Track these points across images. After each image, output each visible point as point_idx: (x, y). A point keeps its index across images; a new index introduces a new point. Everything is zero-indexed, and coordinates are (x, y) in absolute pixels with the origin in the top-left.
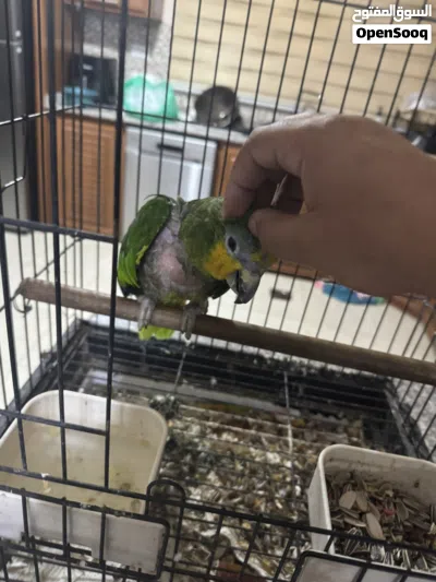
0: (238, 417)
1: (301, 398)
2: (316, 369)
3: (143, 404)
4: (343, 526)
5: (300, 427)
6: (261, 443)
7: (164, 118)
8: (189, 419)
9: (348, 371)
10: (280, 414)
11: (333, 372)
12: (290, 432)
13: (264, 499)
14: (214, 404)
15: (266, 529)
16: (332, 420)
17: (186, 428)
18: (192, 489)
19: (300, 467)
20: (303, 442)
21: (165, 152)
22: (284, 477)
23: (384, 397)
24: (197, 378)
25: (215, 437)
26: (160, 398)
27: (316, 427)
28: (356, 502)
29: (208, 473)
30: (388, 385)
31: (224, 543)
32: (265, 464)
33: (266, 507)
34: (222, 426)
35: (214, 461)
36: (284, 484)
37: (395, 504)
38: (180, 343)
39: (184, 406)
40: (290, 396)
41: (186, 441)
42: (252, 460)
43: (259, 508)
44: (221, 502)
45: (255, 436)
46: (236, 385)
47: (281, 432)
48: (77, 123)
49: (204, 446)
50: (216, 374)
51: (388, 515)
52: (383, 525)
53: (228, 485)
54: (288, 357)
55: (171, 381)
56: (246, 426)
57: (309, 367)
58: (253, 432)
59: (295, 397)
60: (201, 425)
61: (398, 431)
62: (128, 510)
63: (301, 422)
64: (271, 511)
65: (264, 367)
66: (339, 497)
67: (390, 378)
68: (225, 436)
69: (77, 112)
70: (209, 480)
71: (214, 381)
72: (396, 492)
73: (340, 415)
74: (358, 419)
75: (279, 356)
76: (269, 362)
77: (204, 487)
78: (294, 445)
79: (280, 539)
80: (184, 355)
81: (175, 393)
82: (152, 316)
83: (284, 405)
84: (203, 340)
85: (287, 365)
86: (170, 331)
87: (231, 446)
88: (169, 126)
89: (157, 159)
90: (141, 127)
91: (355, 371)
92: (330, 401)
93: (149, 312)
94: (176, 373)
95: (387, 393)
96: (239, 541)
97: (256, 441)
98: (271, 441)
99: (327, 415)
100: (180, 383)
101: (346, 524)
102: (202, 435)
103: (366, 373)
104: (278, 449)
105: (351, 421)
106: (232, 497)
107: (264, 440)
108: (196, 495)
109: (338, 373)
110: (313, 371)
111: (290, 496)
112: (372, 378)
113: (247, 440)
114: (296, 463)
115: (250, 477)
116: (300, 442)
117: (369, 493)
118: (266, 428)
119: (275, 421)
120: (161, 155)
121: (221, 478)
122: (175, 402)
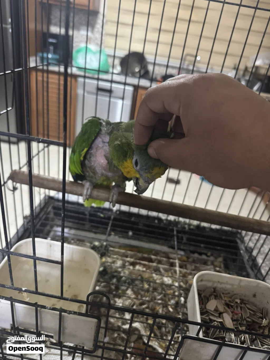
0: (146, 255)
1: (185, 244)
2: (194, 226)
3: (87, 247)
4: (208, 321)
5: (184, 261)
6: (160, 271)
7: (99, 71)
8: (115, 256)
9: (214, 227)
10: (172, 253)
11: (204, 228)
12: (177, 264)
13: (161, 306)
14: (131, 248)
15: (163, 324)
16: (204, 257)
17: (114, 262)
18: (117, 299)
19: (184, 286)
20: (185, 270)
21: (99, 93)
22: (174, 292)
23: (237, 243)
24: (120, 231)
25: (131, 267)
26: (97, 243)
27: (194, 261)
28: (217, 307)
29: (127, 289)
30: (239, 236)
31: (136, 332)
32: (162, 284)
33: (163, 310)
34: (135, 261)
35: (131, 282)
36: (174, 296)
37: (241, 308)
38: (110, 210)
39: (112, 249)
40: (178, 242)
41: (113, 270)
42: (155, 282)
43: (158, 311)
44: (135, 307)
45: (156, 267)
46: (145, 236)
47: (172, 265)
48: (45, 75)
49: (124, 273)
50: (132, 229)
51: (237, 314)
52: (233, 320)
53: (139, 297)
54: (176, 218)
55: (104, 233)
56: (151, 261)
57: (190, 225)
58: (155, 264)
59: (181, 243)
60: (123, 260)
61: (244, 264)
62: (76, 311)
63: (185, 258)
64: (166, 313)
65: (162, 225)
66: (206, 304)
67: (240, 231)
68: (138, 267)
69: (45, 68)
70: (128, 294)
71: (130, 233)
72: (242, 301)
73: (209, 254)
74: (220, 256)
75: (172, 218)
76: (165, 222)
77: (124, 298)
78: (180, 272)
79: (171, 330)
80: (112, 217)
81: (106, 241)
82: (91, 192)
83: (173, 248)
84: (124, 208)
85: (176, 223)
86: (102, 202)
87: (141, 273)
88: (102, 76)
89: (95, 97)
90: (85, 77)
91: (218, 227)
92: (202, 245)
93: (89, 190)
94: (107, 229)
95: (238, 241)
96: (146, 331)
97: (157, 270)
98: (166, 270)
99: (200, 254)
100: (110, 235)
101: (210, 319)
102: (123, 266)
103: (225, 228)
104: (170, 275)
105: (216, 258)
106: (142, 304)
107: (161, 270)
108: (119, 303)
109: (208, 228)
110: (192, 227)
111: (177, 304)
112: (229, 231)
113: (152, 269)
114: (182, 284)
115: (153, 292)
116: (184, 271)
117: (225, 301)
118: (163, 262)
119: (169, 258)
120: (97, 94)
121: (135, 293)
122: (106, 246)
